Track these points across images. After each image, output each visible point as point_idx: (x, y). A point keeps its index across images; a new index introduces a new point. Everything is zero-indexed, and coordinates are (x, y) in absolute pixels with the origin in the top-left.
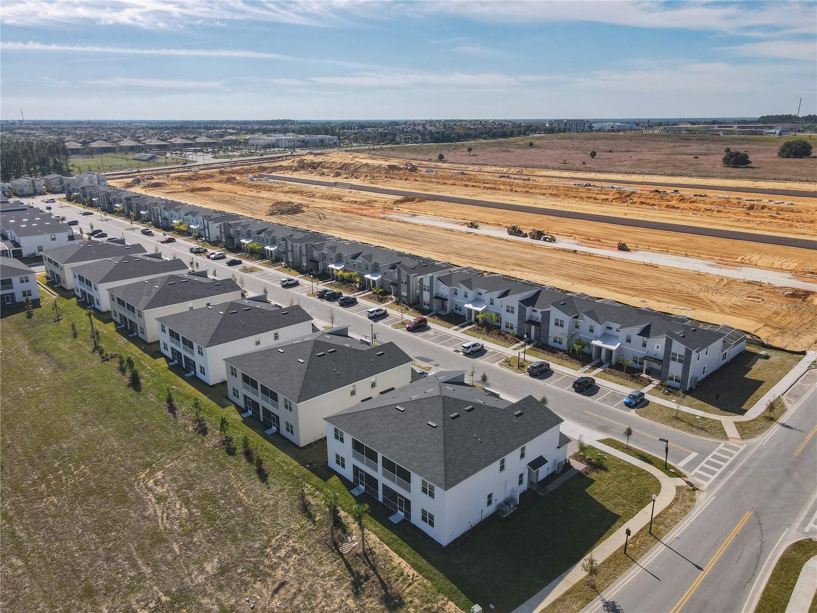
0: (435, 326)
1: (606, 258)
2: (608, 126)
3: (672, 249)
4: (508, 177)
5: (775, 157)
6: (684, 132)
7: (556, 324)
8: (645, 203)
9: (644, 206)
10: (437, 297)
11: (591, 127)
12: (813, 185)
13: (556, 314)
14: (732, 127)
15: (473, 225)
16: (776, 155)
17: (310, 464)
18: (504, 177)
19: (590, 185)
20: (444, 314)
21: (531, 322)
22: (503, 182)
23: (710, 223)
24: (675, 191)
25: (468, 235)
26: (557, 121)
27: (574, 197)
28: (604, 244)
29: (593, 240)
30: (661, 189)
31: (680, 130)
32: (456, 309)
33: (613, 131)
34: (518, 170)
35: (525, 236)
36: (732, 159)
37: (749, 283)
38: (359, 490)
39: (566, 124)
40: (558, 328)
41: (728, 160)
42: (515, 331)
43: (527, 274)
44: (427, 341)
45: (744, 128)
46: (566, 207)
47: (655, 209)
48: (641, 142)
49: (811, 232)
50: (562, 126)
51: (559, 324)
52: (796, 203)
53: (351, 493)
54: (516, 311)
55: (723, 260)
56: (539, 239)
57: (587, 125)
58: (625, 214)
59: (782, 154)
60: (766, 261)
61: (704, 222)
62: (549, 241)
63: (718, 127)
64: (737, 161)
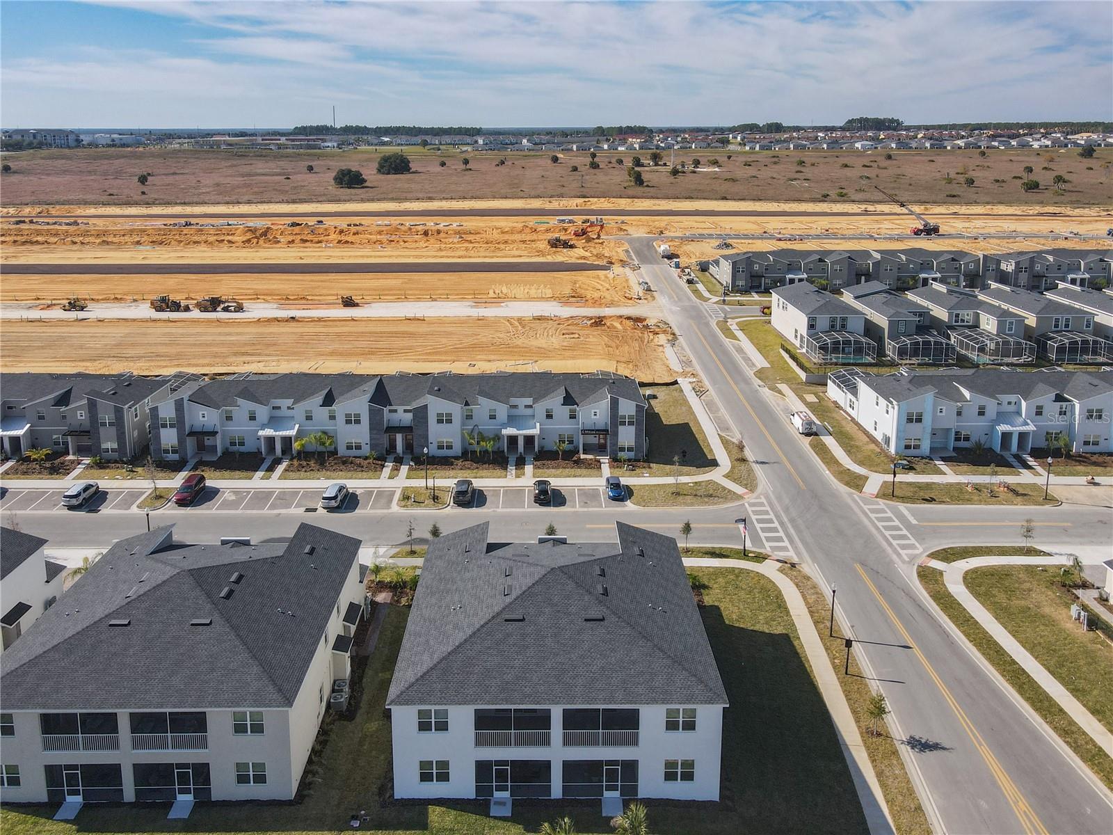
0: (223, 483)
1: (349, 320)
2: (103, 139)
3: (412, 295)
4: (31, 222)
5: (374, 174)
6: (223, 147)
7: (440, 421)
8: (307, 241)
9: (308, 244)
10: (192, 434)
11: (78, 141)
12: (460, 203)
13: (437, 405)
14: (279, 140)
15: (75, 305)
16: (375, 171)
17: (354, 818)
18: (24, 222)
19: (190, 224)
20: (215, 459)
21: (392, 430)
22: (36, 230)
23: (416, 257)
24: (319, 222)
25: (81, 323)
26: (17, 131)
27: (195, 243)
28: (317, 302)
29: (295, 299)
30: (297, 220)
31: (218, 144)
32: (233, 444)
33: (114, 146)
34: (39, 210)
35: (187, 309)
36: (346, 178)
37: (539, 319)
38: (501, 803)
39: (34, 136)
40: (444, 426)
41: (341, 179)
42: (366, 450)
43: (274, 364)
44: (239, 512)
45: (293, 140)
46: (202, 258)
47: (329, 247)
48: (182, 160)
49: (525, 253)
50: (27, 139)
51: (444, 419)
52: (464, 224)
53: (495, 818)
54: (365, 419)
55: (477, 298)
56: (215, 310)
57: (71, 138)
58: (301, 258)
59: (382, 170)
60: (519, 291)
61: (409, 257)
62: (235, 311)
63: (263, 140)
64: (351, 180)
